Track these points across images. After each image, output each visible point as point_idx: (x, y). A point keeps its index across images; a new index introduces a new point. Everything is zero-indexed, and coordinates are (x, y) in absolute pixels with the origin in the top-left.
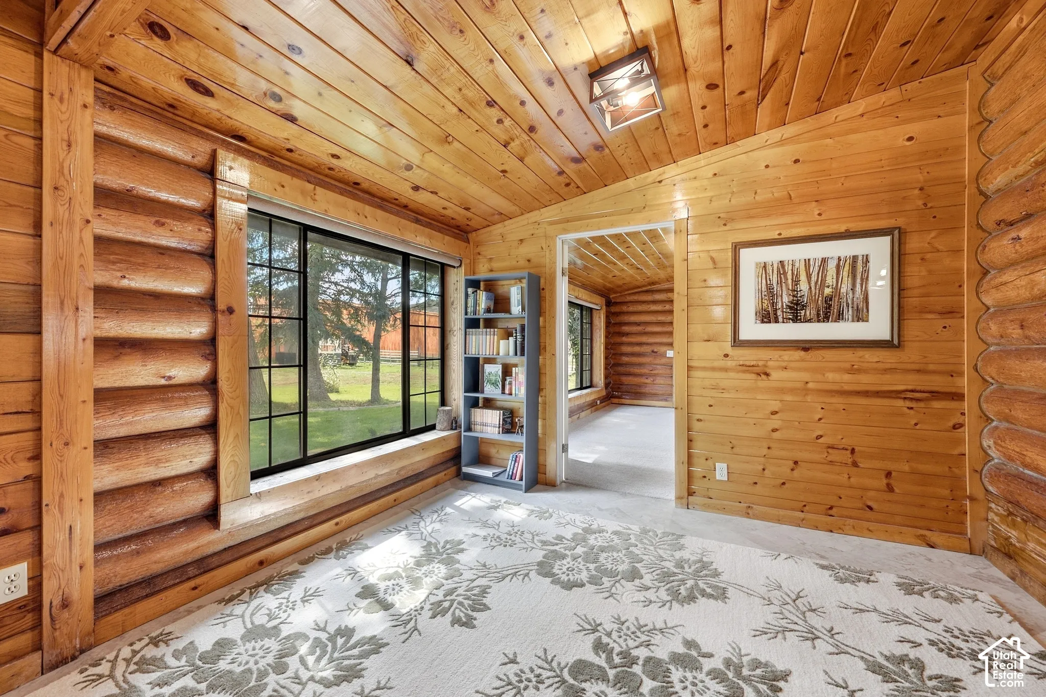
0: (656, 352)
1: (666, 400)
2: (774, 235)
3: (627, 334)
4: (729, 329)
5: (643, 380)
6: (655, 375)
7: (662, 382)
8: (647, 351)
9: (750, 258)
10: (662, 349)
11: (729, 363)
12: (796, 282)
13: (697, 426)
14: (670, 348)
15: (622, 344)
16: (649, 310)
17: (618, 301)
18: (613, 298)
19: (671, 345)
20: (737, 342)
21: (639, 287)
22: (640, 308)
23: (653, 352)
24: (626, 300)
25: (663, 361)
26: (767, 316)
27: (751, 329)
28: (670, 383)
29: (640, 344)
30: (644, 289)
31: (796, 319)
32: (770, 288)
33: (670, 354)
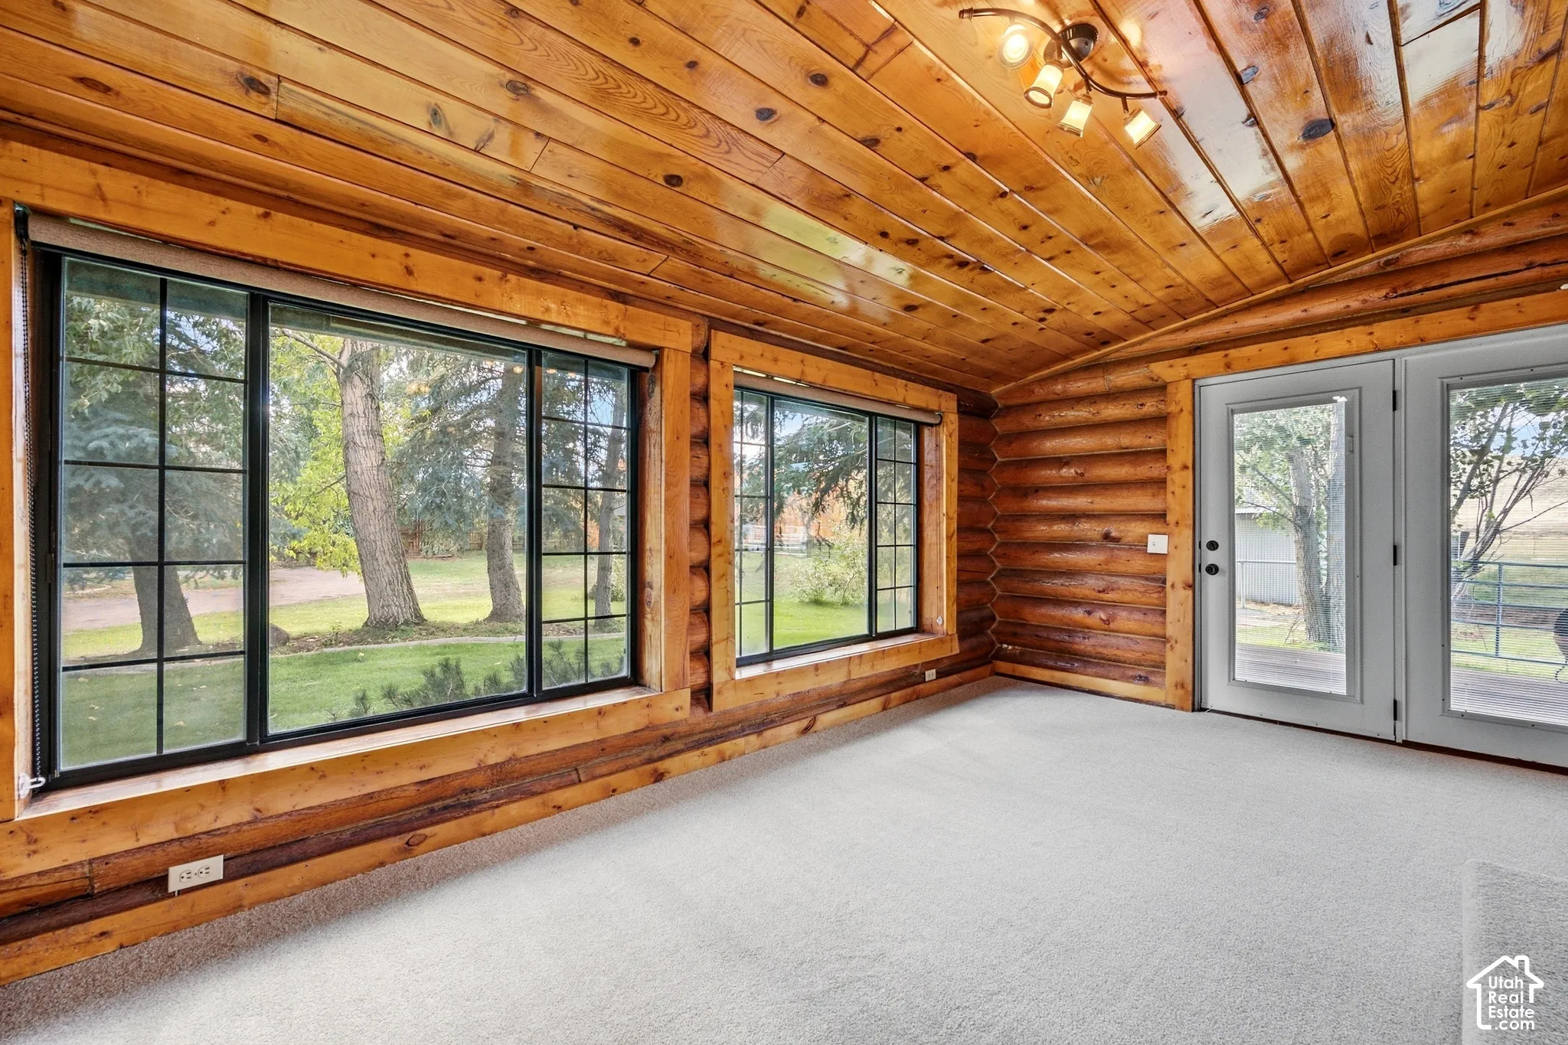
0: (1116, 540)
1: (1145, 680)
3: (1039, 490)
5: (1078, 614)
6: (1114, 605)
7: (1132, 625)
8: (1090, 534)
10: (1133, 530)
14: (1158, 526)
15: (1023, 516)
16: (1097, 419)
17: (1012, 402)
18: (1001, 396)
21: (1066, 357)
22: (1071, 415)
23: (1107, 537)
24: (1033, 399)
25: (1138, 564)
28: (1157, 630)
29: (1072, 516)
30: (1079, 360)
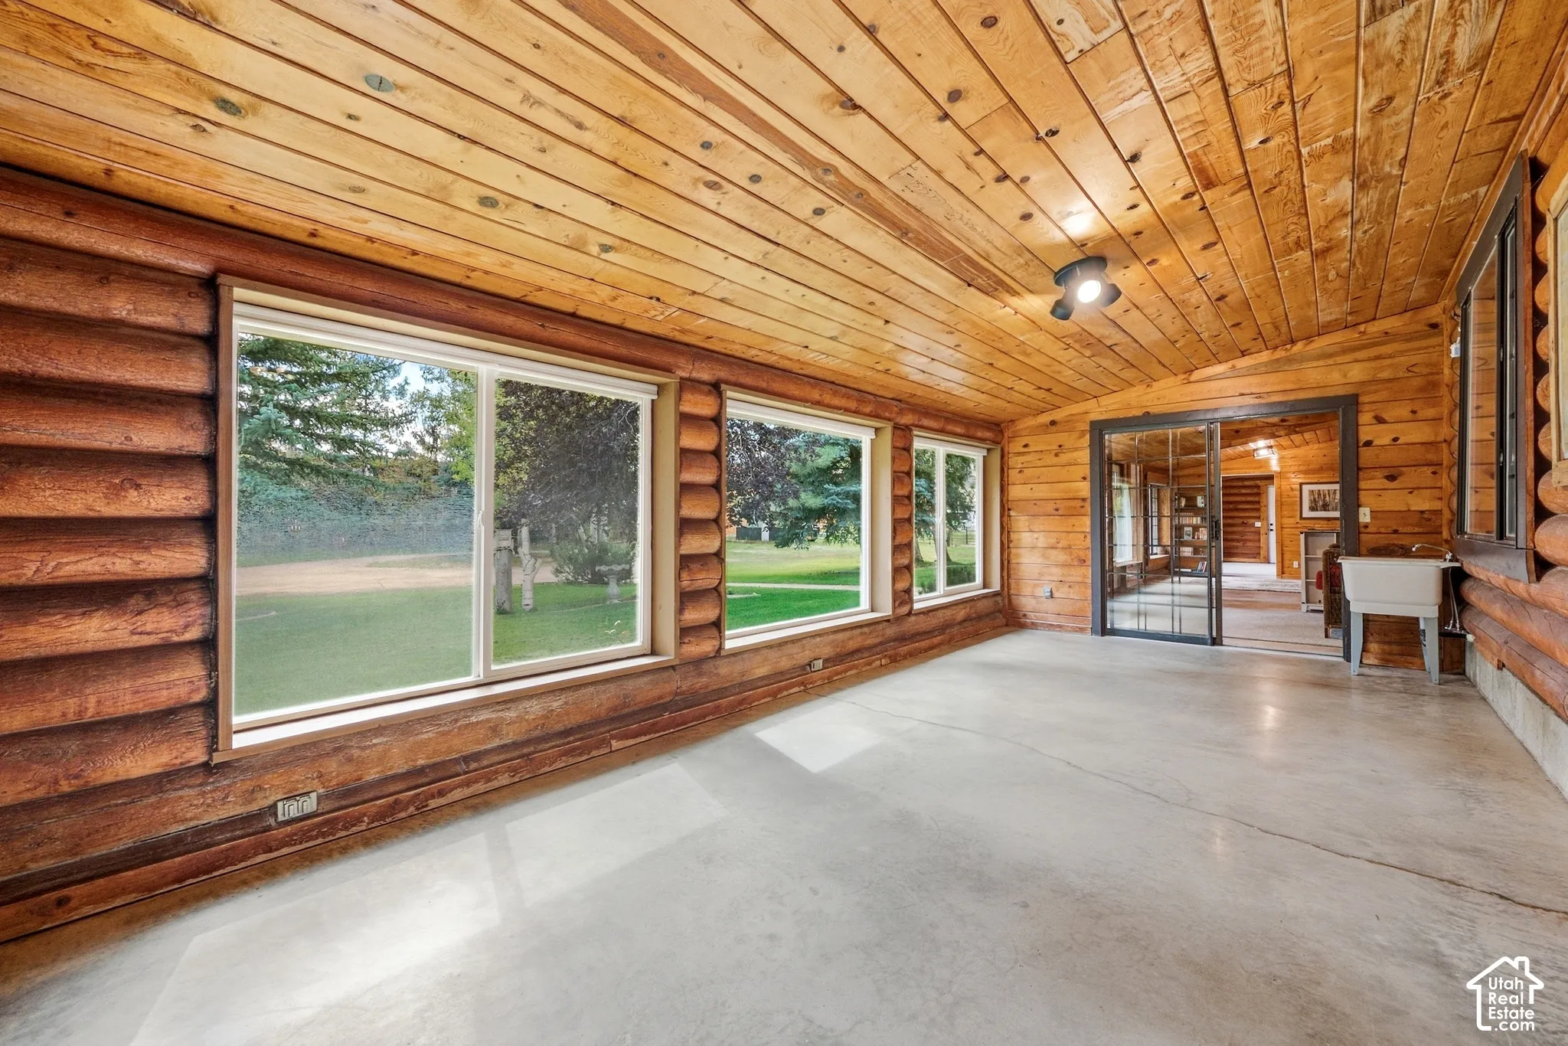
2: (1316, 481)
4: (1299, 513)
9: (1306, 488)
11: (1298, 525)
12: (1325, 498)
13: (1285, 549)
19: (1258, 518)
20: (1301, 518)
26: (1312, 509)
27: (1307, 513)
31: (1325, 510)
32: (1315, 499)
33: (1258, 524)
